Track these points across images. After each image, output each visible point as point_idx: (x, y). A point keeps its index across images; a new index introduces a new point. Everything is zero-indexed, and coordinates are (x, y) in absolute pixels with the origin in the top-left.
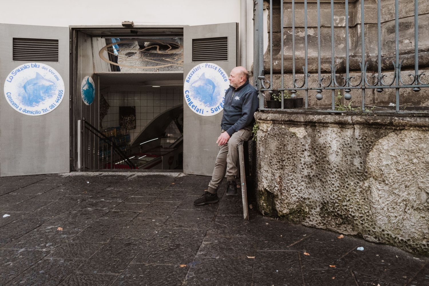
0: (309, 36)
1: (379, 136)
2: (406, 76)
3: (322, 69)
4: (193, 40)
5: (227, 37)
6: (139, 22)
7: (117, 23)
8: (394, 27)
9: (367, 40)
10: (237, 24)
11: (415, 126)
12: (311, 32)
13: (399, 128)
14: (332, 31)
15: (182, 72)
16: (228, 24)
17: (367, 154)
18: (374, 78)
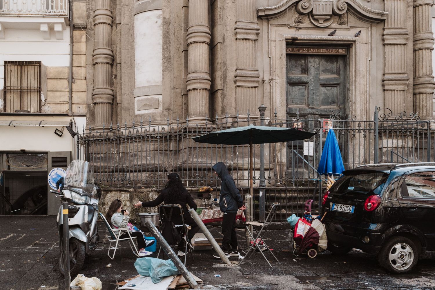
0: (101, 157)
1: (107, 193)
2: (136, 174)
3: (105, 171)
4: (52, 158)
5: (66, 157)
6: (28, 149)
7: (18, 149)
8: (133, 155)
9: (124, 159)
10: (71, 152)
11: (114, 190)
12: (102, 155)
13: (111, 191)
14: (111, 155)
15: (47, 170)
16: (67, 152)
17: (104, 199)
18: (124, 175)
